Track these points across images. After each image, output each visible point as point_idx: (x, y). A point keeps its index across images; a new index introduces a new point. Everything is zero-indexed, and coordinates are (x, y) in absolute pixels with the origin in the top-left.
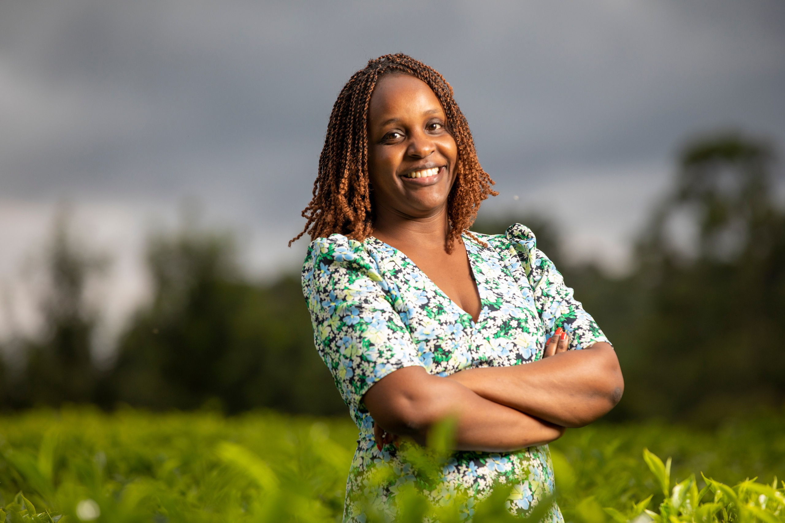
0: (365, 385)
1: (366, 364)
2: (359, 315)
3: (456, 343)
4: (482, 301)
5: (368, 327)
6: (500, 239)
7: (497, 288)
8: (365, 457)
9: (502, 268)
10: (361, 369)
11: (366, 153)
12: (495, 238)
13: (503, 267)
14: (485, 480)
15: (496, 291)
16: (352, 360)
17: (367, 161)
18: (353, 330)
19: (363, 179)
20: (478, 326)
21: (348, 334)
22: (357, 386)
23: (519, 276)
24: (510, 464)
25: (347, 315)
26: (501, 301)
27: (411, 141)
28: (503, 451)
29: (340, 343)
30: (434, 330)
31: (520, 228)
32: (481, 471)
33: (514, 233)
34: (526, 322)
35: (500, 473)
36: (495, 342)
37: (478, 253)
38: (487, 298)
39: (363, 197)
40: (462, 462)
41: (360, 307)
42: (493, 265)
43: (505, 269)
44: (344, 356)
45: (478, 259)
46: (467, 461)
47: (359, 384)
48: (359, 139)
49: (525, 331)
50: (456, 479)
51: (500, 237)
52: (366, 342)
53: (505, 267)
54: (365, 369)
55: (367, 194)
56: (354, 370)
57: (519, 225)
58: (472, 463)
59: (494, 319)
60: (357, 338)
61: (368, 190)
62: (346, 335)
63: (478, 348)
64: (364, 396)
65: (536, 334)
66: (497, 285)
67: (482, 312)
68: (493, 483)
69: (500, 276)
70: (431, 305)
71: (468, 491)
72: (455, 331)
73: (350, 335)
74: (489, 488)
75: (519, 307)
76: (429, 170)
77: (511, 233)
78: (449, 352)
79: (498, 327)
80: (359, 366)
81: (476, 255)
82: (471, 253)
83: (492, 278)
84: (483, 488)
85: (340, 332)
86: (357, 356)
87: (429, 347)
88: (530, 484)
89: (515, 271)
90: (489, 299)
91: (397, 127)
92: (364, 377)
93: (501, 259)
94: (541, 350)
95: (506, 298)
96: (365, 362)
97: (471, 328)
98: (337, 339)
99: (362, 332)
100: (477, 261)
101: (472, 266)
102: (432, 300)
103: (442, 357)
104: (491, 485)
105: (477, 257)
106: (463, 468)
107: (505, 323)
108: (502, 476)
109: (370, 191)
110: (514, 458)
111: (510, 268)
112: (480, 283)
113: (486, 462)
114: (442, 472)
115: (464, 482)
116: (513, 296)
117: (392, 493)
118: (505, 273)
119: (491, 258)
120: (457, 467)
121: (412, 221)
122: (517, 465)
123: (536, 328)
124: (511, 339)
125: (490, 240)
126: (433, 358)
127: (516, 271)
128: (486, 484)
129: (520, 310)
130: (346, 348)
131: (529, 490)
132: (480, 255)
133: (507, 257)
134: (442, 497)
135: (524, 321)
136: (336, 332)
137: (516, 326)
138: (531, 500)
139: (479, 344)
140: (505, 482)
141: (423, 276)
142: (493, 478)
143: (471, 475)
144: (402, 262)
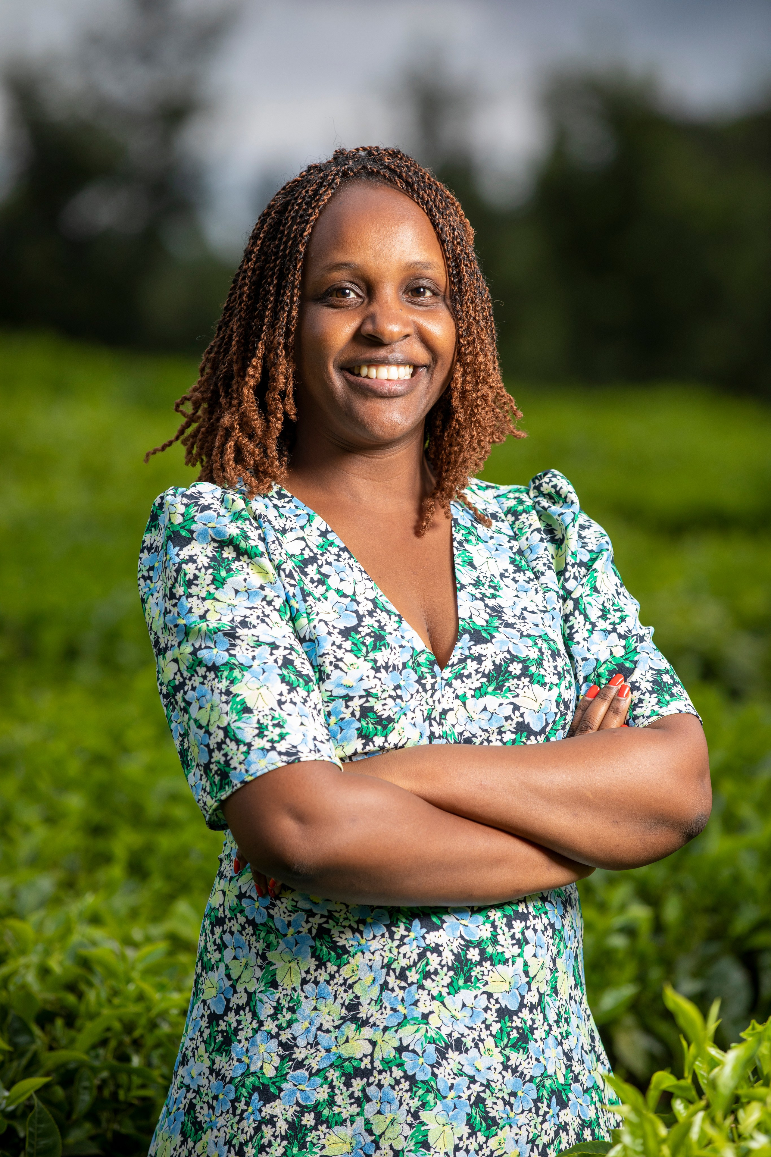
0: (228, 784)
1: (233, 745)
2: (227, 650)
3: (403, 705)
4: (460, 622)
5: (243, 675)
6: (517, 495)
7: (494, 597)
8: (228, 893)
9: (513, 556)
12: (510, 492)
13: (514, 554)
14: (440, 954)
15: (491, 602)
16: (208, 733)
18: (217, 676)
19: (285, 362)
20: (447, 673)
21: (206, 682)
22: (214, 782)
23: (543, 569)
24: (488, 926)
25: (207, 647)
26: (496, 623)
27: (371, 309)
28: (476, 904)
29: (191, 695)
30: (362, 679)
31: (555, 481)
32: (433, 938)
33: (542, 489)
34: (540, 664)
35: (470, 942)
36: (474, 705)
37: (472, 525)
38: (471, 617)
40: (398, 920)
41: (232, 635)
42: (497, 550)
43: (518, 558)
44: (196, 721)
45: (471, 537)
46: (407, 919)
47: (217, 779)
49: (536, 681)
50: (386, 948)
51: (518, 491)
52: (237, 703)
53: (520, 552)
54: (230, 754)
55: (290, 391)
56: (211, 752)
57: (555, 476)
58: (417, 923)
59: (479, 659)
60: (221, 693)
61: (292, 383)
62: (203, 683)
63: (443, 716)
64: (223, 803)
65: (556, 685)
66: (497, 590)
67: (459, 644)
68: (455, 960)
69: (506, 571)
70: (364, 631)
71: (407, 973)
72: (402, 683)
73: (210, 684)
74: (445, 969)
75: (529, 636)
76: (393, 369)
77: (538, 488)
78: (390, 720)
79: (484, 675)
80: (220, 746)
81: (467, 528)
82: (459, 524)
83: (489, 576)
84: (436, 969)
85: (193, 675)
87: (350, 710)
88: (526, 964)
89: (535, 560)
90: (474, 618)
91: (352, 280)
92: (227, 769)
93: (515, 537)
94: (566, 714)
95: (508, 617)
96: (231, 740)
97: (434, 677)
98: (186, 688)
99: (232, 682)
100: (467, 541)
101: (455, 551)
102: (368, 621)
103: (376, 728)
104: (450, 964)
105: (469, 533)
106: (400, 931)
107: (497, 668)
108: (474, 948)
110: (496, 915)
111: (527, 553)
112: (463, 587)
113: (443, 922)
114: (361, 933)
115: (401, 956)
116: (522, 614)
118: (515, 566)
119: (495, 535)
120: (388, 927)
121: (356, 456)
122: (501, 928)
123: (559, 674)
124: (507, 698)
125: (499, 496)
126: (357, 729)
127: (538, 558)
128: (441, 961)
129: (530, 642)
130: (200, 708)
131: (523, 975)
132: (476, 528)
133: (524, 531)
134: (359, 979)
135: (534, 662)
136: (186, 674)
137: (518, 672)
138: (524, 993)
139: (447, 708)
140: (477, 958)
141: (355, 569)
142: (456, 952)
143: (415, 943)
144: (320, 540)
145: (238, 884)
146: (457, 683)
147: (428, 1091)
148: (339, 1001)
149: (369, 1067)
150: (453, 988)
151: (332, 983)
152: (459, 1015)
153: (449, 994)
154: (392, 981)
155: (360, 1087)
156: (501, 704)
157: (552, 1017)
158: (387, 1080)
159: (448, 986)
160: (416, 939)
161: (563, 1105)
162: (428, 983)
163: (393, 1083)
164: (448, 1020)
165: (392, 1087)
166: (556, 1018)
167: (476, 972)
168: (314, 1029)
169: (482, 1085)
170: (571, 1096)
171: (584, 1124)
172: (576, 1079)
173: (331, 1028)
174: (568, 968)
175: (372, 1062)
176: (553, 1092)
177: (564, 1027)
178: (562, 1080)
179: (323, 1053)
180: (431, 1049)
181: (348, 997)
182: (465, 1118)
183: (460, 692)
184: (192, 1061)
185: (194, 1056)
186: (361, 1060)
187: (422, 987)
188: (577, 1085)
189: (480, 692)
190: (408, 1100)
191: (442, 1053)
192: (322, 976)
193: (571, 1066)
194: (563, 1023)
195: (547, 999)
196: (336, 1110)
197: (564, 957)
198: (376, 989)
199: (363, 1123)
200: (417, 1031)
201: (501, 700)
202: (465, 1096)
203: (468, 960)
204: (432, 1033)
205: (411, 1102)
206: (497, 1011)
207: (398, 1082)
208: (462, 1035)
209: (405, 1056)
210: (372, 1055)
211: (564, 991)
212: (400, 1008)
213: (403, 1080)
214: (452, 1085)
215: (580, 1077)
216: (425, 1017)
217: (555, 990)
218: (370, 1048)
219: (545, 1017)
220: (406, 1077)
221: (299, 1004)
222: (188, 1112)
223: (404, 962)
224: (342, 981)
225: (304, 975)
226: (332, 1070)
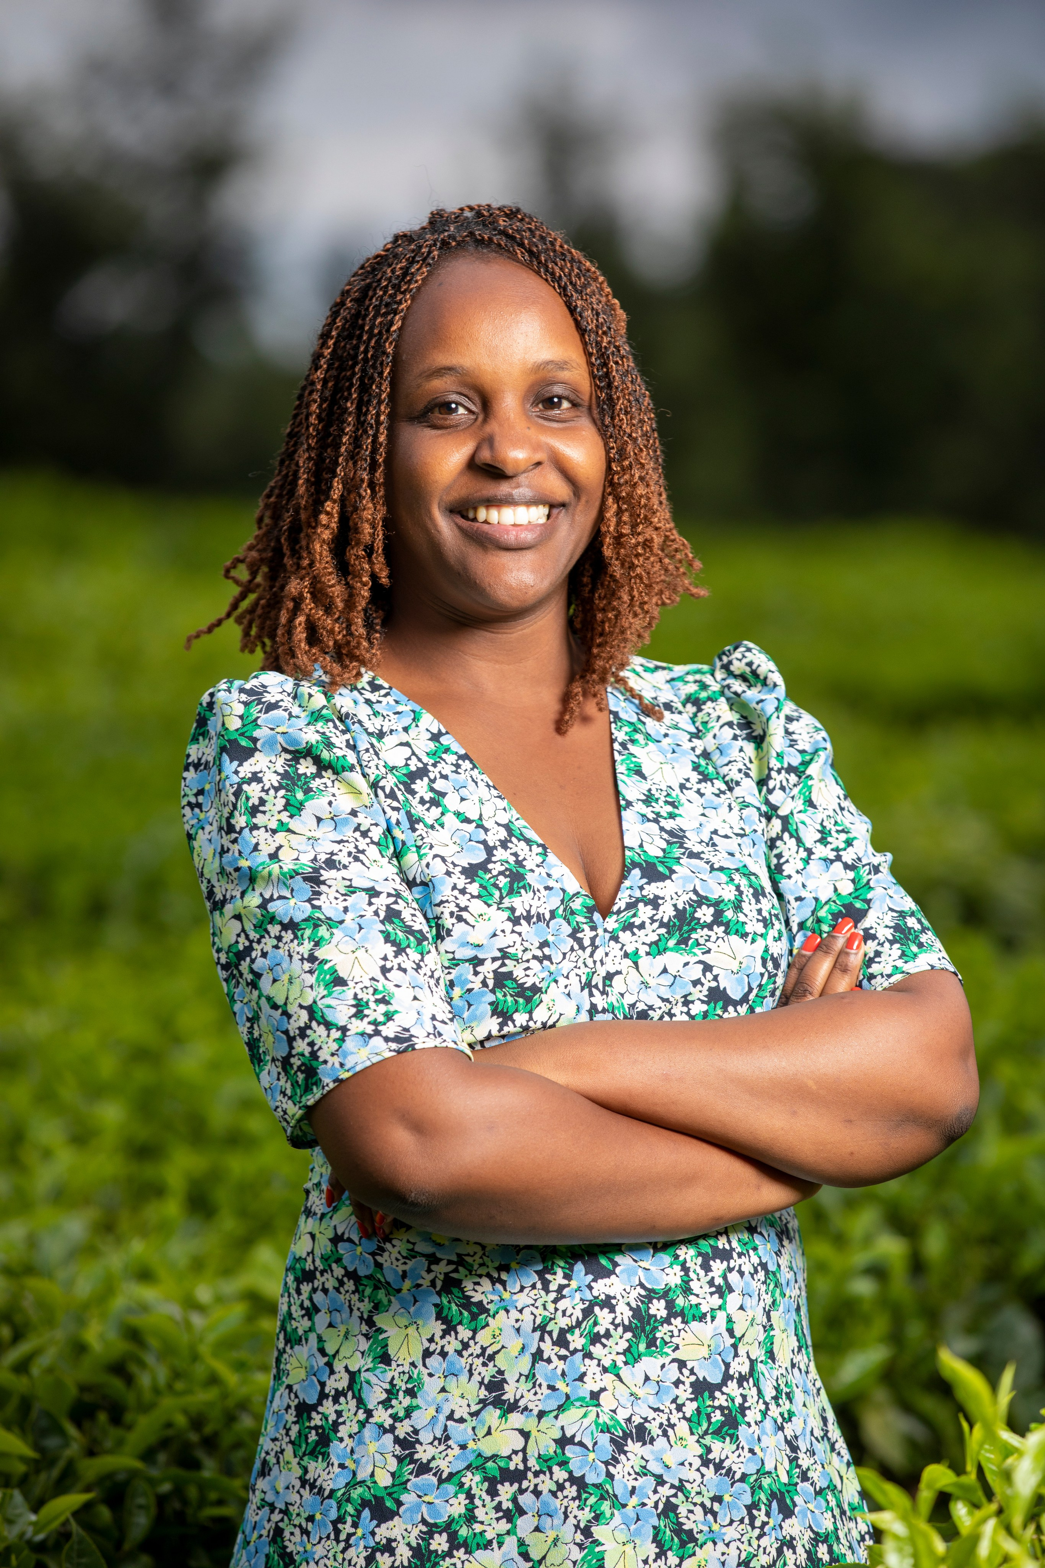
0: (316, 1084)
1: (321, 1030)
2: (309, 901)
3: (553, 968)
4: (627, 853)
5: (332, 934)
6: (698, 677)
7: (672, 816)
8: (318, 1236)
9: (696, 760)
10: (307, 1040)
11: (382, 438)
12: (688, 673)
13: (698, 757)
14: (612, 1310)
15: (668, 824)
16: (287, 1015)
17: (384, 461)
18: (296, 937)
19: (370, 505)
20: (611, 923)
21: (281, 944)
22: (297, 1082)
23: (737, 777)
24: (677, 1268)
25: (281, 897)
26: (677, 852)
27: (488, 429)
28: (661, 1239)
29: (260, 964)
30: (495, 935)
31: (750, 656)
32: (602, 1287)
33: (732, 668)
34: (738, 907)
35: (652, 1291)
36: (650, 965)
37: (639, 720)
38: (641, 846)
39: (370, 550)
40: (553, 1263)
41: (314, 879)
42: (674, 752)
43: (703, 762)
44: (269, 999)
45: (637, 736)
46: (566, 1262)
47: (301, 1077)
48: (369, 402)
49: (733, 931)
51: (699, 672)
52: (326, 972)
53: (706, 755)
54: (318, 1042)
55: (379, 545)
56: (291, 1040)
57: (749, 650)
58: (579, 1267)
59: (654, 902)
60: (302, 959)
61: (381, 533)
62: (276, 947)
63: (608, 982)
64: (309, 1111)
65: (762, 935)
66: (676, 807)
67: (627, 883)
68: (633, 1316)
69: (688, 780)
70: (496, 868)
71: (569, 1336)
72: (551, 939)
73: (287, 948)
74: (620, 1329)
75: (721, 869)
76: (521, 510)
77: (726, 667)
78: (535, 989)
79: (662, 925)
80: (303, 1032)
81: (632, 723)
82: (620, 719)
83: (664, 788)
84: (608, 1330)
85: (262, 937)
86: (301, 1007)
87: (480, 977)
88: (730, 1320)
89: (727, 765)
90: (646, 847)
91: (459, 390)
92: (314, 1063)
93: (697, 735)
94: (776, 975)
95: (692, 844)
96: (319, 1024)
97: (594, 928)
98: (254, 954)
99: (317, 944)
100: (632, 741)
101: (617, 756)
102: (500, 854)
103: (516, 1002)
104: (627, 1323)
105: (635, 730)
106: (557, 1279)
107: (680, 914)
108: (659, 1299)
109: (386, 537)
110: (687, 1253)
111: (715, 756)
112: (629, 804)
113: (616, 1265)
114: (503, 1283)
115: (559, 1313)
116: (711, 839)
117: (380, 1331)
118: (700, 773)
119: (671, 732)
120: (541, 1274)
121: (476, 631)
122: (695, 1271)
123: (764, 920)
124: (695, 955)
125: (673, 680)
126: (491, 1004)
127: (730, 762)
128: (614, 1319)
129: (723, 877)
130: (275, 981)
131: (726, 1335)
132: (644, 723)
133: (710, 725)
134: (503, 1347)
135: (730, 905)
136: (253, 935)
137: (709, 919)
138: (729, 1359)
139: (612, 971)
140: (664, 1313)
141: (480, 783)
142: (634, 1305)
143: (578, 1296)
144: (431, 746)
145: (333, 1223)
146: (625, 937)
147: (602, 1498)
148: (476, 1378)
149: (521, 1467)
150: (631, 1356)
151: (465, 1353)
152: (640, 1393)
153: (626, 1363)
154: (548, 1348)
155: (509, 1496)
156: (686, 964)
157: (769, 1392)
158: (546, 1484)
159: (624, 1353)
160: (579, 1289)
161: (787, 1512)
162: (597, 1350)
163: (554, 1488)
164: (625, 1400)
165: (554, 1494)
166: (774, 1393)
167: (662, 1332)
168: (442, 1418)
169: (673, 1486)
170: (797, 1499)
171: (818, 1538)
172: (804, 1477)
173: (466, 1416)
174: (787, 1324)
175: (525, 1460)
176: (773, 1495)
177: (786, 1406)
178: (784, 1479)
179: (457, 1451)
180: (604, 1440)
181: (488, 1373)
182: (651, 1533)
183: (630, 949)
185: (278, 1462)
186: (509, 1458)
187: (589, 1355)
188: (807, 1485)
189: (657, 948)
190: (576, 1512)
191: (619, 1446)
192: (452, 1345)
193: (797, 1458)
194: (783, 1400)
195: (760, 1367)
196: (478, 1528)
197: (781, 1309)
198: (527, 1360)
199: (516, 1544)
200: (585, 1415)
201: (686, 958)
202: (651, 1503)
203: (650, 1316)
205: (580, 1514)
206: (692, 1385)
207: (561, 1487)
208: (646, 1420)
209: (570, 1451)
210: (524, 1450)
211: (784, 1356)
212: (560, 1385)
213: (567, 1484)
214: (634, 1488)
215: (810, 1474)
216: (595, 1396)
217: (771, 1355)
218: (521, 1441)
219: (759, 1392)
220: (572, 1480)
221: (420, 1385)
223: (563, 1322)
224: (479, 1351)
225: (427, 1344)
226: (469, 1474)
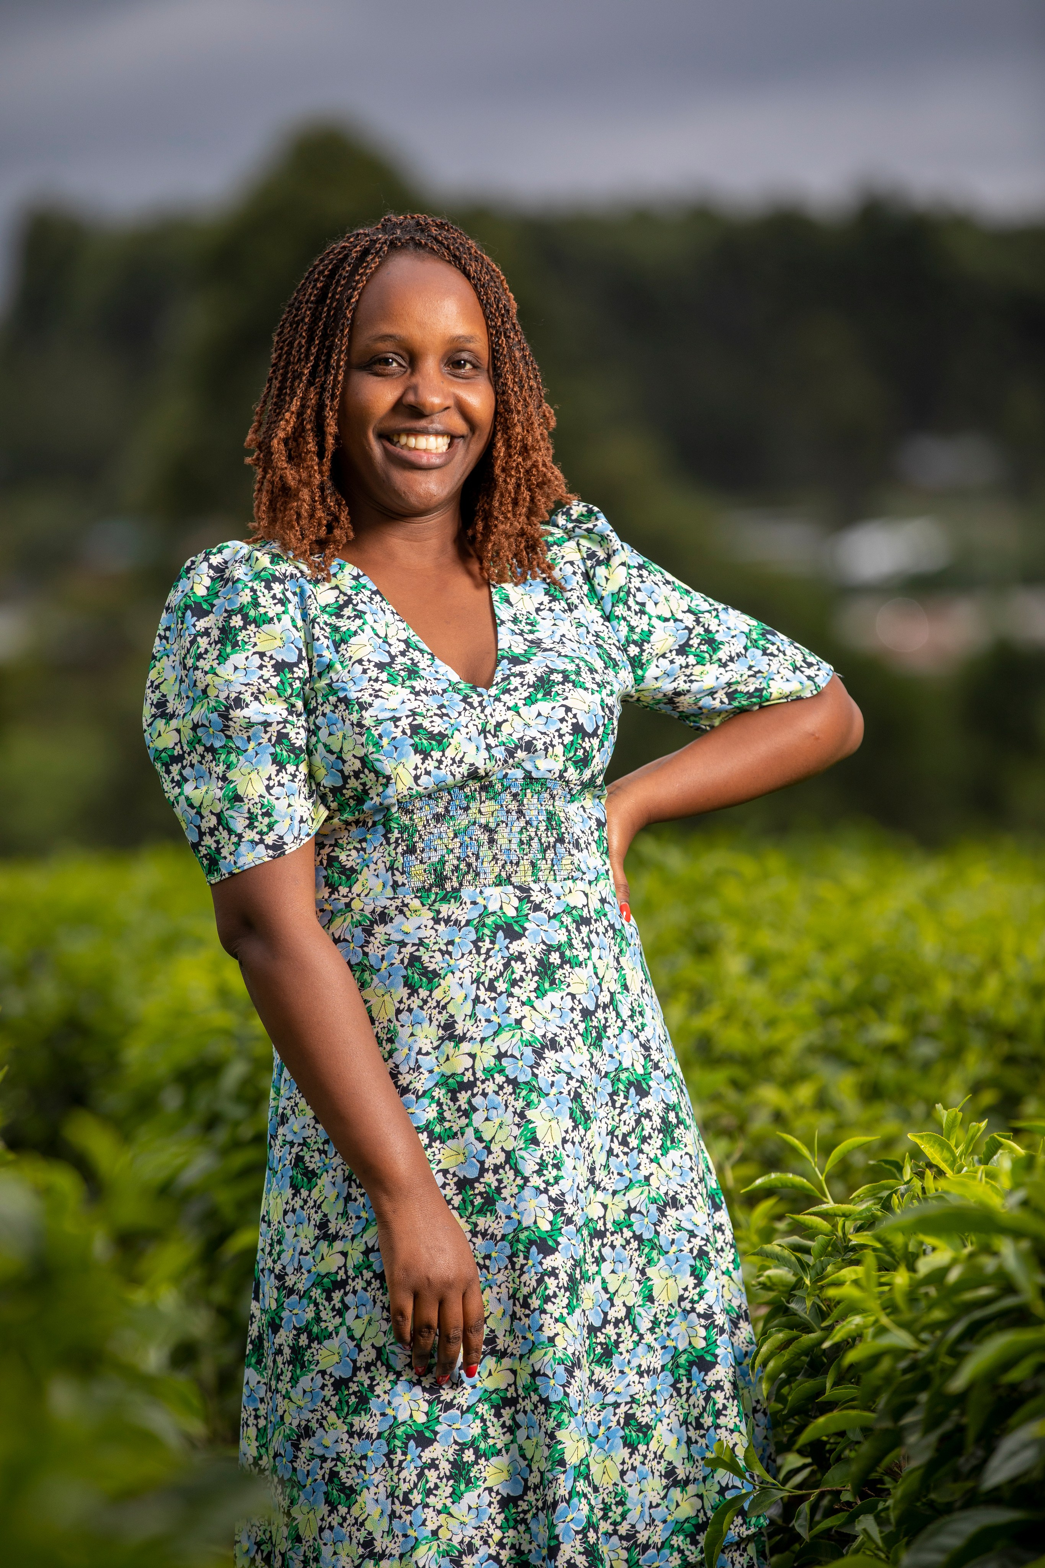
3: (452, 721)
4: (500, 652)
7: (531, 632)
14: (523, 962)
15: (529, 636)
23: (576, 601)
26: (534, 650)
30: (404, 702)
32: (516, 947)
34: (578, 674)
35: (550, 946)
36: (529, 712)
38: (510, 648)
40: (483, 934)
43: (552, 587)
46: (492, 932)
49: (578, 687)
50: (474, 964)
63: (498, 728)
65: (598, 691)
66: (534, 626)
67: (500, 668)
71: (496, 984)
72: (446, 704)
75: (566, 656)
78: (443, 735)
79: (530, 686)
83: (525, 613)
84: (522, 976)
87: (400, 729)
88: (595, 966)
89: (570, 591)
90: (513, 648)
95: (547, 645)
97: (480, 696)
98: (185, 763)
102: (401, 658)
103: (430, 743)
107: (541, 679)
108: (555, 951)
112: (502, 623)
113: (525, 930)
114: (450, 954)
115: (488, 969)
116: (561, 640)
118: (550, 596)
123: (597, 684)
124: (558, 701)
127: (572, 589)
129: (567, 660)
131: (594, 977)
135: (573, 673)
137: (561, 680)
138: (597, 994)
139: (500, 720)
140: (558, 961)
141: (388, 612)
142: (538, 957)
143: (500, 954)
146: (505, 698)
147: (531, 1091)
148: (435, 1023)
149: (472, 1079)
150: (540, 992)
151: (425, 1007)
152: (550, 1017)
153: (537, 998)
154: (483, 994)
155: (465, 1100)
156: (553, 708)
157: (625, 1013)
158: (490, 1087)
159: (535, 991)
160: (500, 950)
161: (643, 1093)
162: (516, 991)
163: (497, 1089)
164: (540, 1023)
165: (497, 1093)
166: (630, 1013)
167: (559, 974)
168: (413, 1054)
169: (578, 1081)
170: (651, 1083)
171: (668, 1108)
172: (656, 1067)
173: (431, 1050)
174: (635, 963)
175: (474, 1074)
176: (631, 1084)
177: (639, 1020)
178: (640, 1071)
179: (427, 1075)
180: (528, 1051)
181: (443, 1018)
182: (568, 1112)
183: (511, 704)
184: (292, 1119)
185: (294, 1113)
186: (463, 1074)
187: (511, 995)
188: (658, 1072)
189: (530, 701)
190: (513, 1103)
191: (539, 1054)
192: (415, 1002)
193: (650, 1055)
194: (637, 1017)
195: (618, 997)
196: (447, 1125)
198: (469, 1004)
199: (473, 1132)
200: (513, 1036)
201: (553, 704)
202: (566, 1092)
203: (550, 964)
204: (527, 1037)
205: (516, 1104)
206: (581, 1011)
207: (501, 1087)
208: (555, 1035)
209: (505, 1062)
210: (473, 1067)
211: (635, 984)
212: (494, 1018)
213: (505, 1085)
214: (553, 1082)
215: (660, 1065)
216: (518, 1022)
217: (626, 987)
218: (470, 1061)
219: (618, 1014)
220: (509, 1081)
221: (396, 1033)
222: (296, 1165)
223: (491, 974)
224: (435, 1004)
225: (398, 1005)
226: (437, 1089)
